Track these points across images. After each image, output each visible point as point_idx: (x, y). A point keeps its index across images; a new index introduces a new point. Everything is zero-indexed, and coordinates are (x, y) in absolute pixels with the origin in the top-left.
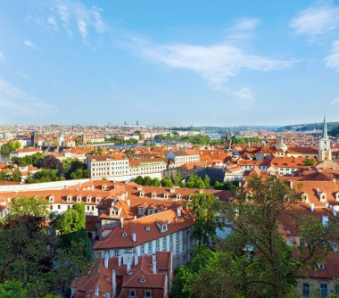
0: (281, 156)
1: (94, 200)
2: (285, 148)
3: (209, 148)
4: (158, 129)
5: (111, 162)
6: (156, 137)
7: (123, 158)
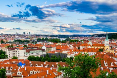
0: (90, 47)
1: (9, 68)
2: (91, 44)
3: (60, 44)
4: (39, 36)
5: (17, 51)
6: (38, 40)
7: (23, 49)
